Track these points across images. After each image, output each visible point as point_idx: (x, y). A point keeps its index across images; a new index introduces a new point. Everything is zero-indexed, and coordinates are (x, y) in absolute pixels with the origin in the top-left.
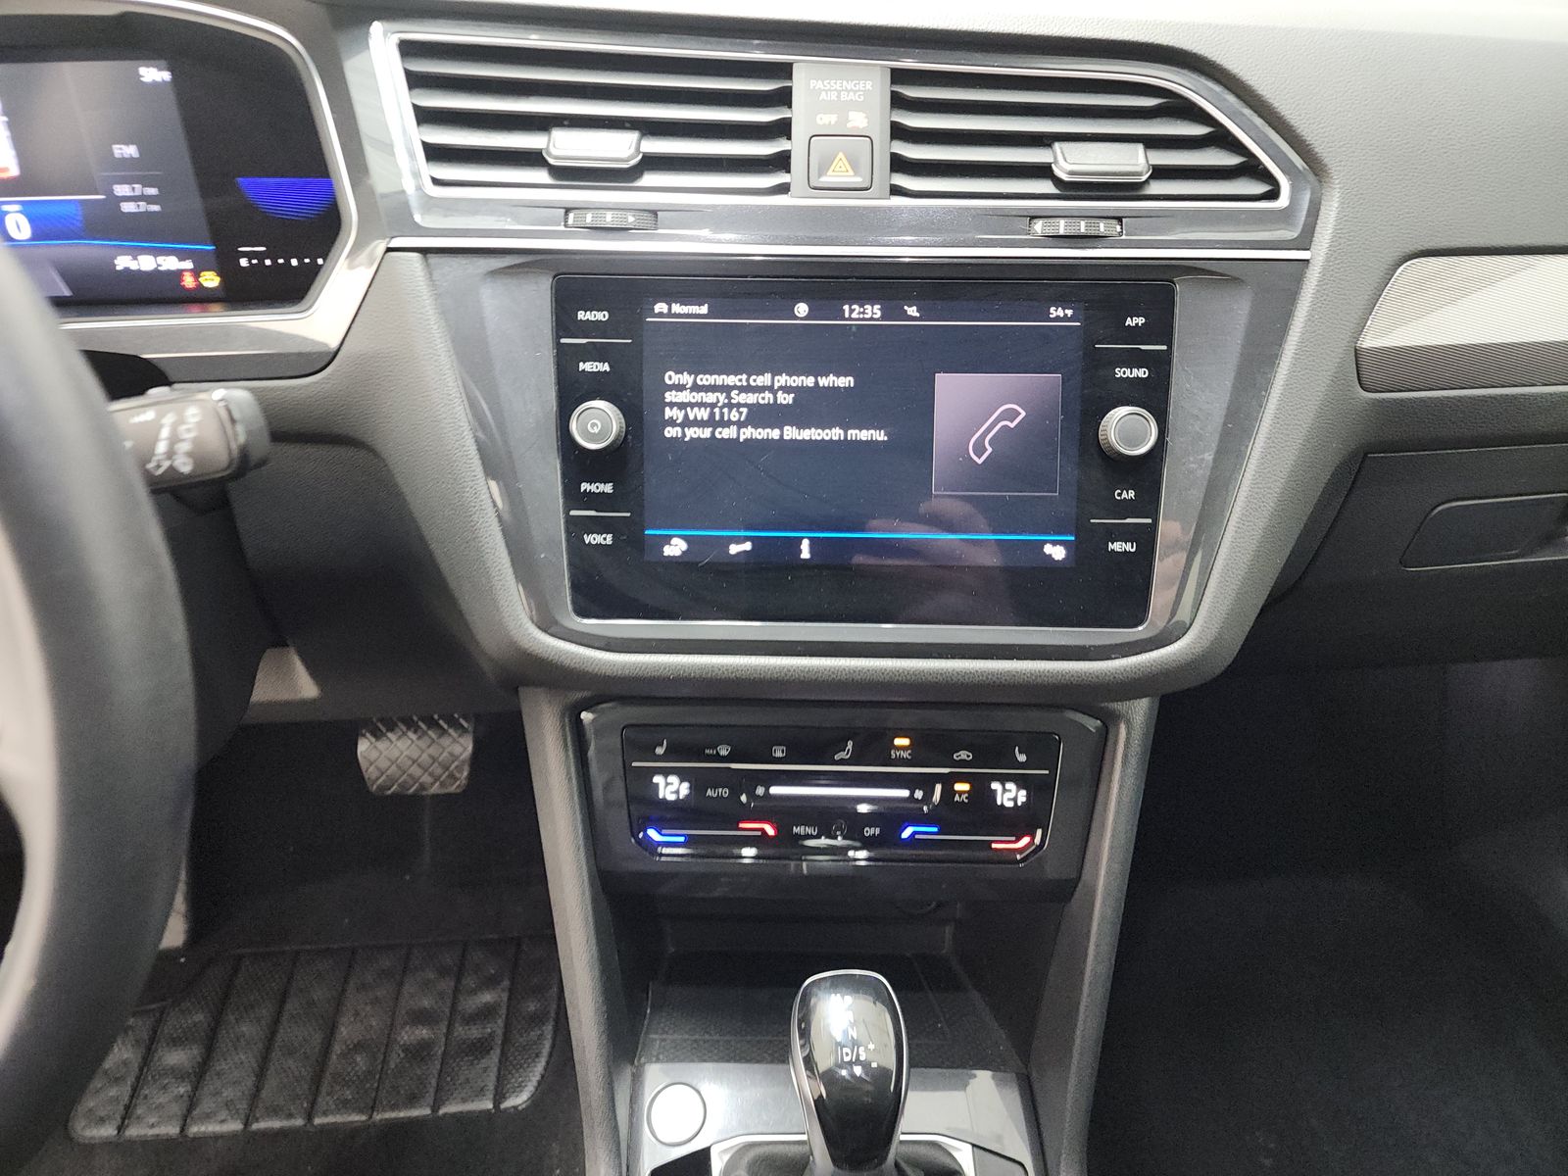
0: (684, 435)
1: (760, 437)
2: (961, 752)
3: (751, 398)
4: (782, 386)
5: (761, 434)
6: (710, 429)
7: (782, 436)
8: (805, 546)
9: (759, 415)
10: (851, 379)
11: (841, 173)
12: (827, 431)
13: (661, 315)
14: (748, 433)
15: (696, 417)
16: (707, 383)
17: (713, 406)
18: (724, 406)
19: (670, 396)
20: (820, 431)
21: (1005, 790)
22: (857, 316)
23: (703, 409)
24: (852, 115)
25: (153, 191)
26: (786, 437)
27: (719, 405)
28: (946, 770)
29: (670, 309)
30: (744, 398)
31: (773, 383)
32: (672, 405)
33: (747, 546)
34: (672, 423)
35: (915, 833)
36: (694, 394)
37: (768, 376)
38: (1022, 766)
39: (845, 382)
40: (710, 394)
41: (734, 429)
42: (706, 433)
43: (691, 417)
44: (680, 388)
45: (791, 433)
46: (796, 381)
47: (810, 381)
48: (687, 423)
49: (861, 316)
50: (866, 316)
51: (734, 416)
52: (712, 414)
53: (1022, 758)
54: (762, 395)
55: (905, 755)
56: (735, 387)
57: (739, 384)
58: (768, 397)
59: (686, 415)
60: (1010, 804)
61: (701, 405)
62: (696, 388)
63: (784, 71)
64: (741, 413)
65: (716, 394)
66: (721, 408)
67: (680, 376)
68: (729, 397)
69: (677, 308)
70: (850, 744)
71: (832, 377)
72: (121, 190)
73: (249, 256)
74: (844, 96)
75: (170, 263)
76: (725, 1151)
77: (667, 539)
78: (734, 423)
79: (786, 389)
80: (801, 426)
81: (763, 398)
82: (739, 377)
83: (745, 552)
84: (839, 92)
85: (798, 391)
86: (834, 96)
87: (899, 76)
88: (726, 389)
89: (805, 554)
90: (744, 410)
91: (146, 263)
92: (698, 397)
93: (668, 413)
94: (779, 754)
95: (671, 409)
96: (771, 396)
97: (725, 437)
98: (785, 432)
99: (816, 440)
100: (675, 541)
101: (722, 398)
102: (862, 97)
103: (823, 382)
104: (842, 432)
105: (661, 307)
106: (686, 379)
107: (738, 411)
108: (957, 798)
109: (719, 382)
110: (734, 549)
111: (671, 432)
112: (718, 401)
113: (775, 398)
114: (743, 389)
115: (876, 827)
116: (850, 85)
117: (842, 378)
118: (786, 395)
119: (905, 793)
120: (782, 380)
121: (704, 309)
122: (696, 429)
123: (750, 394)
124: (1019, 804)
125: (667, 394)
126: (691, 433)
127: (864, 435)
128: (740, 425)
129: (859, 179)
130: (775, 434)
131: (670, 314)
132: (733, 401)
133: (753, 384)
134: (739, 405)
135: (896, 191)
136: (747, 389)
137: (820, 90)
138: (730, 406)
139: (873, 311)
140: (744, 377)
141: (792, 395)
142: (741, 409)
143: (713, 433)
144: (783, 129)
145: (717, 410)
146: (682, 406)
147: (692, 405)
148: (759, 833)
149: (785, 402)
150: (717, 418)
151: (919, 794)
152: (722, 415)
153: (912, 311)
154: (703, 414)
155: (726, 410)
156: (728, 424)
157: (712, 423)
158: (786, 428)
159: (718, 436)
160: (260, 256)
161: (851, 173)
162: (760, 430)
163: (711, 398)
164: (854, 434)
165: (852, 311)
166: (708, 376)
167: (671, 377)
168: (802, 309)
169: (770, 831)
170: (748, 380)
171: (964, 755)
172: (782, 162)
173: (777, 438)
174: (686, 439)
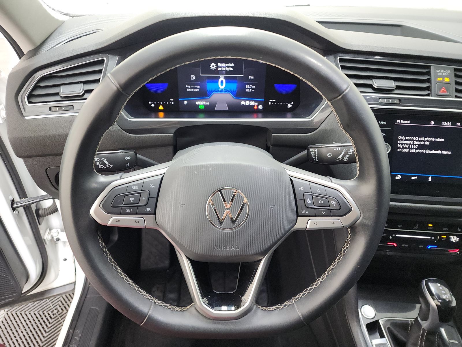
0: (402, 151)
1: (420, 152)
2: (445, 228)
3: (419, 143)
4: (426, 140)
5: (421, 151)
6: (409, 150)
7: (426, 152)
8: (430, 178)
9: (420, 147)
10: (443, 139)
11: (443, 92)
12: (437, 151)
13: (398, 123)
14: (417, 151)
15: (405, 147)
16: (408, 139)
17: (409, 144)
18: (412, 144)
19: (399, 142)
20: (435, 151)
21: (454, 238)
22: (446, 125)
23: (407, 145)
24: (446, 78)
25: (254, 87)
26: (427, 152)
27: (411, 144)
28: (441, 232)
29: (401, 121)
30: (417, 143)
31: (424, 139)
32: (400, 144)
33: (416, 178)
34: (399, 148)
35: (431, 247)
36: (405, 141)
37: (423, 138)
38: (459, 232)
39: (442, 140)
40: (409, 141)
41: (414, 150)
42: (407, 151)
43: (404, 147)
44: (402, 140)
45: (428, 151)
46: (430, 139)
47: (433, 139)
48: (403, 148)
49: (447, 125)
50: (448, 125)
51: (415, 147)
52: (409, 146)
53: (460, 230)
54: (422, 142)
55: (431, 228)
56: (415, 140)
57: (416, 139)
58: (423, 143)
59: (403, 146)
60: (455, 241)
61: (406, 144)
62: (406, 140)
63: (429, 67)
64: (416, 146)
65: (411, 142)
66: (411, 145)
67: (402, 137)
68: (414, 142)
69: (402, 121)
70: (418, 225)
71: (439, 139)
72: (248, 86)
73: (271, 102)
74: (444, 74)
75: (253, 103)
76: (382, 321)
77: (397, 175)
78: (414, 148)
79: (428, 141)
80: (431, 150)
81: (422, 143)
82: (416, 138)
83: (415, 179)
84: (443, 73)
85: (430, 142)
86: (441, 74)
87: (456, 70)
88: (413, 141)
89: (430, 180)
90: (417, 146)
91: (248, 103)
92: (406, 142)
93: (399, 146)
94: (400, 227)
95: (399, 145)
96: (424, 142)
97: (412, 152)
98: (427, 151)
99: (434, 153)
100: (398, 176)
101: (412, 143)
102: (448, 75)
103: (437, 140)
104: (440, 152)
105: (398, 121)
106: (404, 138)
107: (415, 146)
108: (443, 239)
109: (411, 139)
110: (413, 178)
111: (399, 150)
112: (411, 143)
113: (425, 143)
114: (417, 141)
115: (422, 245)
116: (445, 71)
117: (441, 139)
118: (427, 142)
119: (430, 238)
120: (427, 139)
121: (409, 122)
122: (405, 149)
123: (419, 142)
124: (457, 241)
125: (399, 141)
126: (404, 150)
127: (446, 153)
128: (416, 149)
129: (448, 94)
130: (424, 151)
131: (400, 123)
132: (415, 143)
133: (420, 140)
134: (416, 144)
135: (456, 97)
136: (418, 141)
137: (438, 73)
138: (414, 145)
139: (449, 124)
140: (418, 138)
141: (429, 143)
142: (416, 145)
143: (409, 151)
144: (429, 81)
145: (410, 145)
146: (402, 144)
147: (404, 144)
148: (393, 246)
149: (427, 144)
150: (410, 147)
151: (433, 238)
152: (412, 146)
153: (459, 124)
154: (407, 146)
155: (413, 145)
156: (413, 149)
157: (409, 148)
158: (427, 150)
159: (411, 151)
160: (274, 102)
161: (446, 92)
162: (421, 150)
163: (409, 142)
164: (443, 152)
165: (444, 124)
166: (409, 137)
167: (400, 137)
168: (432, 123)
169: (395, 245)
170: (418, 139)
171: (446, 229)
172: (428, 88)
173: (425, 152)
174: (403, 152)
